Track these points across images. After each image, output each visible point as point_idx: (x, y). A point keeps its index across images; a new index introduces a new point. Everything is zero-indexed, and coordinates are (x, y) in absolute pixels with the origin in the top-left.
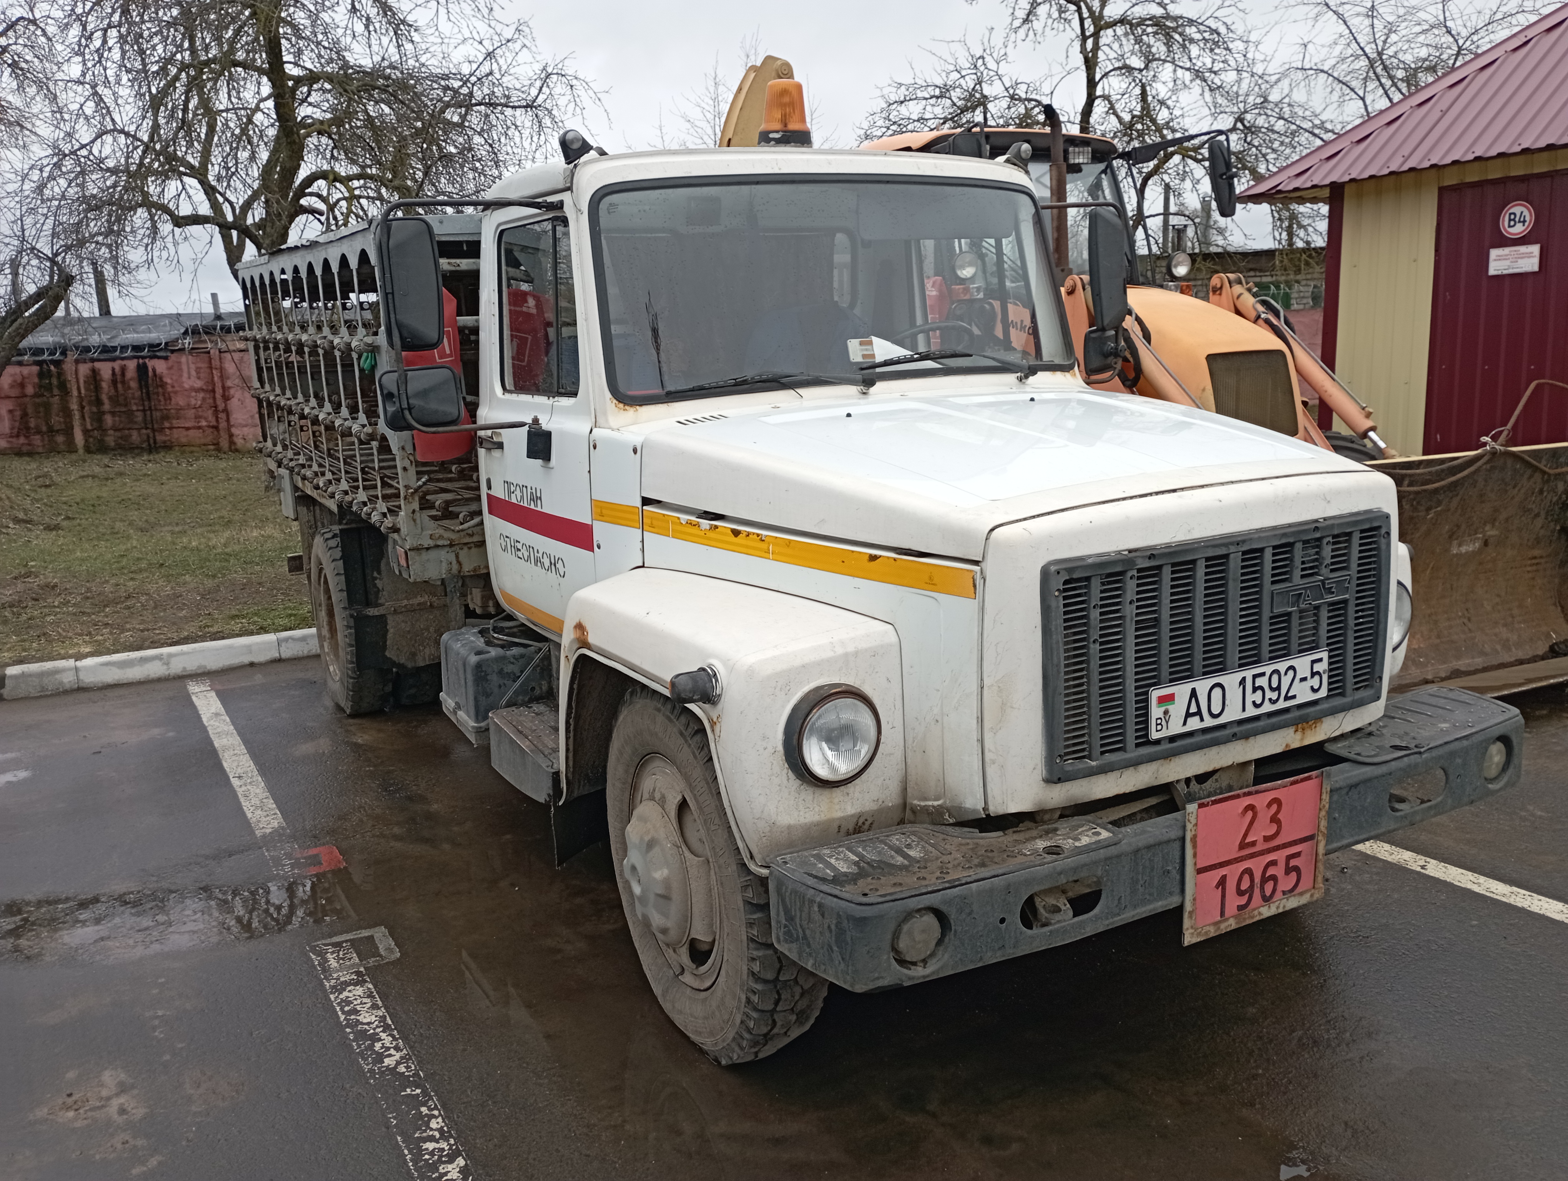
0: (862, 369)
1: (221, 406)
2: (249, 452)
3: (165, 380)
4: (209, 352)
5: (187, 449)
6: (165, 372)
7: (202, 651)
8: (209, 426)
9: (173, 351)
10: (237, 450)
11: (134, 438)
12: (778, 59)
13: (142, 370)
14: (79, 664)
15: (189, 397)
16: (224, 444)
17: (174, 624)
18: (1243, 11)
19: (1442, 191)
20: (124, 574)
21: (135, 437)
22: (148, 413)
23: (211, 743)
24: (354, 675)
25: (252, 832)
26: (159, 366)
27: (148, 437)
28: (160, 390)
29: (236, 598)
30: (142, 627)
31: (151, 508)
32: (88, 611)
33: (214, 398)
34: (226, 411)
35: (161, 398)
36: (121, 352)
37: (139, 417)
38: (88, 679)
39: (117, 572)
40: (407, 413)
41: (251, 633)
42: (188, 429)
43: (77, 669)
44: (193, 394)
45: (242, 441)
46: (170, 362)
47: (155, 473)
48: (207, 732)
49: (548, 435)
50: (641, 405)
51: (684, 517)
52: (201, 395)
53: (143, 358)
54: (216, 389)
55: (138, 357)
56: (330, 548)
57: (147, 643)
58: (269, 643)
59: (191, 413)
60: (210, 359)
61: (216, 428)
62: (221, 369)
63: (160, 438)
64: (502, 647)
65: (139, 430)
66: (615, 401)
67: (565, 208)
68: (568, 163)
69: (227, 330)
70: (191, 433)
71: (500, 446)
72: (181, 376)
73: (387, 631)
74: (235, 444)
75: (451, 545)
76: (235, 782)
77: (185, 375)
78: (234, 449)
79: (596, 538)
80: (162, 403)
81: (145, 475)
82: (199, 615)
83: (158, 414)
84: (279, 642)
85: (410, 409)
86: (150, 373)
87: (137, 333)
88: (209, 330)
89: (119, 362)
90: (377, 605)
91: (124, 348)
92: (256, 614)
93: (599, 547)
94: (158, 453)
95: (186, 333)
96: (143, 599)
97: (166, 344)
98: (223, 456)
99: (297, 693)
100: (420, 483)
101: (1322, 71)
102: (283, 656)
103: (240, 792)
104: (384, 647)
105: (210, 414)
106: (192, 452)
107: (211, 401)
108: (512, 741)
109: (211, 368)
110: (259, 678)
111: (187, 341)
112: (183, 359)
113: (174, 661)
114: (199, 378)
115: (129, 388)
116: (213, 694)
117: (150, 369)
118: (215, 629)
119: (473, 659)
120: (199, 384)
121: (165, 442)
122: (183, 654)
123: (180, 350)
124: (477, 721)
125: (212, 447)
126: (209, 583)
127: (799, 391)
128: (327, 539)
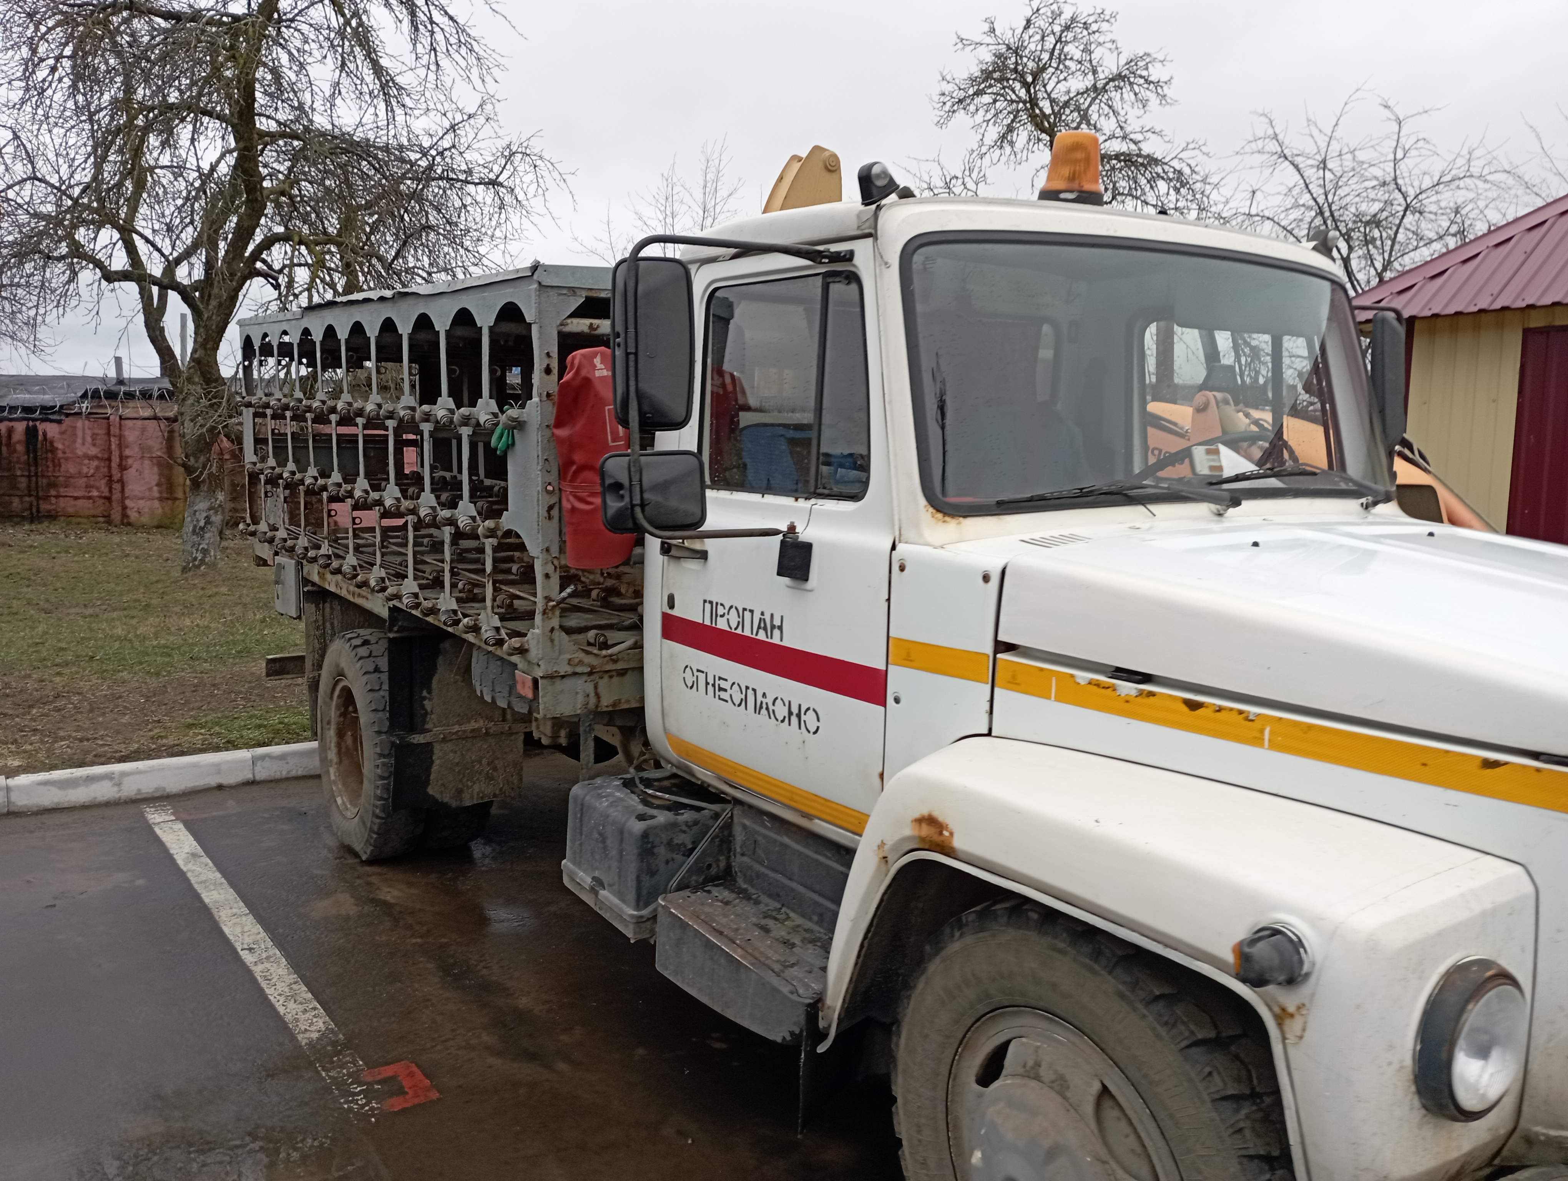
0: (1211, 484)
1: (116, 475)
2: (143, 526)
3: (56, 445)
4: (108, 418)
5: (74, 520)
6: (57, 436)
7: (161, 769)
8: (100, 497)
9: (67, 415)
10: (129, 524)
11: (15, 505)
12: (826, 150)
13: (31, 433)
14: (11, 782)
15: (81, 464)
16: (116, 516)
17: (118, 732)
18: (1207, 154)
19: (1527, 332)
20: (46, 667)
21: (16, 503)
22: (34, 479)
23: (197, 897)
24: (382, 815)
25: (293, 1037)
26: (51, 430)
27: (31, 505)
28: (50, 455)
29: (187, 702)
30: (79, 735)
31: (45, 585)
32: (10, 712)
33: (110, 467)
34: (121, 481)
35: (50, 464)
36: (10, 413)
37: (23, 483)
38: (21, 801)
39: (39, 665)
40: (638, 510)
41: (217, 749)
42: (76, 498)
43: (8, 789)
44: (86, 461)
45: (136, 515)
46: (64, 426)
47: (41, 545)
48: (187, 880)
49: (807, 548)
50: (965, 517)
51: (1083, 676)
52: (95, 463)
53: (34, 420)
54: (113, 458)
55: (28, 419)
56: (361, 658)
57: (90, 758)
58: (242, 761)
59: (82, 482)
60: (109, 426)
61: (109, 499)
62: (121, 437)
63: (44, 506)
64: (668, 808)
65: (21, 497)
66: (931, 510)
67: (857, 260)
68: (867, 205)
69: (130, 396)
70: (80, 502)
71: (703, 555)
72: (74, 442)
73: (432, 762)
74: (128, 517)
75: (590, 674)
76: (246, 956)
77: (79, 440)
78: (126, 522)
79: (892, 689)
80: (51, 469)
81: (31, 546)
82: (147, 723)
83: (45, 481)
84: (255, 760)
85: (643, 505)
86: (40, 437)
87: (30, 393)
88: (111, 395)
89: (7, 423)
90: (424, 731)
91: (13, 409)
92: (217, 724)
93: (897, 700)
94: (41, 523)
95: (84, 396)
96: (75, 699)
97: (61, 407)
98: (115, 529)
99: (286, 827)
100: (564, 594)
101: (1268, 218)
102: (259, 777)
103: (257, 970)
104: (427, 782)
105: (103, 484)
106: (79, 523)
107: (106, 470)
108: (709, 944)
109: (108, 434)
110: (231, 806)
111: (85, 405)
112: (79, 424)
113: (127, 781)
114: (94, 445)
115: (15, 451)
116: (180, 826)
117: (40, 433)
118: (170, 741)
119: (638, 827)
120: (93, 451)
121: (49, 511)
122: (138, 772)
123: (75, 414)
124: (638, 907)
125: (101, 519)
126: (154, 683)
127: (1150, 507)
128: (356, 647)
